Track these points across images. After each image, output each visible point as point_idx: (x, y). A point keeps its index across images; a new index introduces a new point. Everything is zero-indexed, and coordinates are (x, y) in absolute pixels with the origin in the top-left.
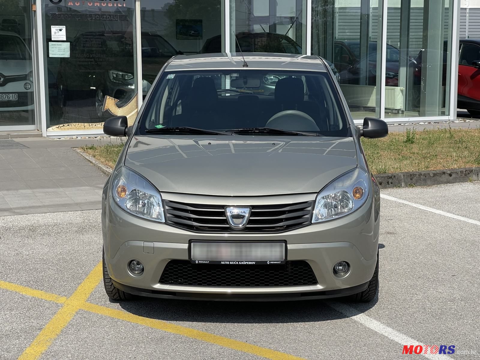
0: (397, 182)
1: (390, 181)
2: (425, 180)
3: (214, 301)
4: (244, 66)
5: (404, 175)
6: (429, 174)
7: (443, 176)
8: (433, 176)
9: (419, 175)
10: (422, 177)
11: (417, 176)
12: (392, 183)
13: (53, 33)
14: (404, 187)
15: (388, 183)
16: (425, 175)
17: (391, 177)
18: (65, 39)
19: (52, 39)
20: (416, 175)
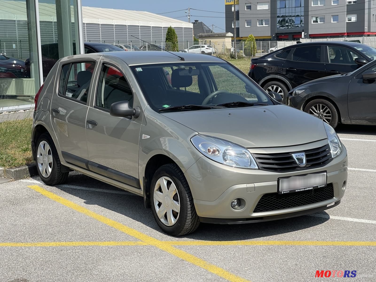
3: (285, 219)
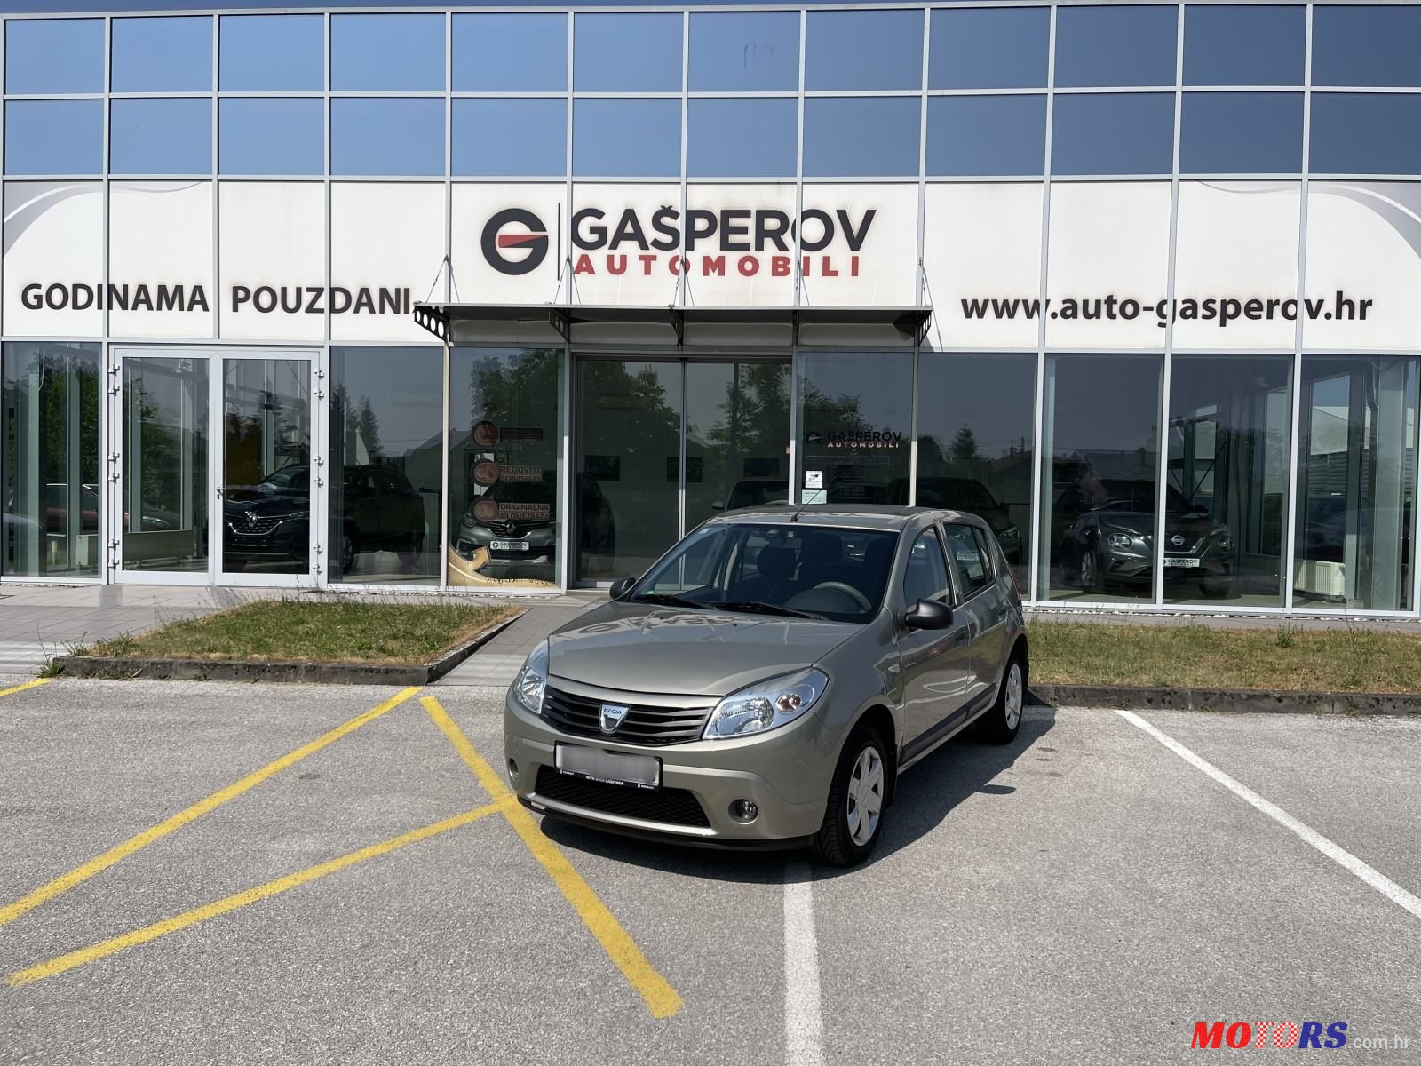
0: (1180, 701)
1: (1167, 698)
2: (1231, 704)
4: (792, 521)
5: (1192, 693)
6: (1239, 695)
7: (1266, 700)
8: (1247, 700)
9: (1220, 695)
10: (1226, 697)
11: (1217, 695)
12: (1170, 702)
13: (807, 480)
14: (1191, 711)
15: (1163, 701)
16: (1231, 695)
17: (1169, 694)
18: (821, 486)
19: (806, 487)
20: (1215, 694)
